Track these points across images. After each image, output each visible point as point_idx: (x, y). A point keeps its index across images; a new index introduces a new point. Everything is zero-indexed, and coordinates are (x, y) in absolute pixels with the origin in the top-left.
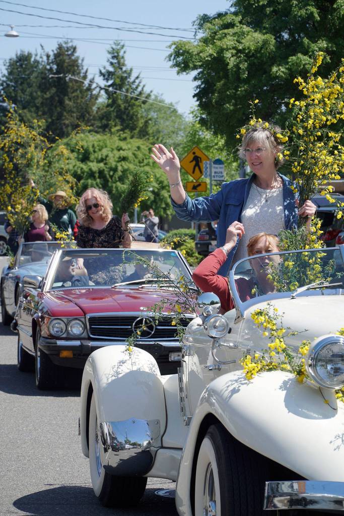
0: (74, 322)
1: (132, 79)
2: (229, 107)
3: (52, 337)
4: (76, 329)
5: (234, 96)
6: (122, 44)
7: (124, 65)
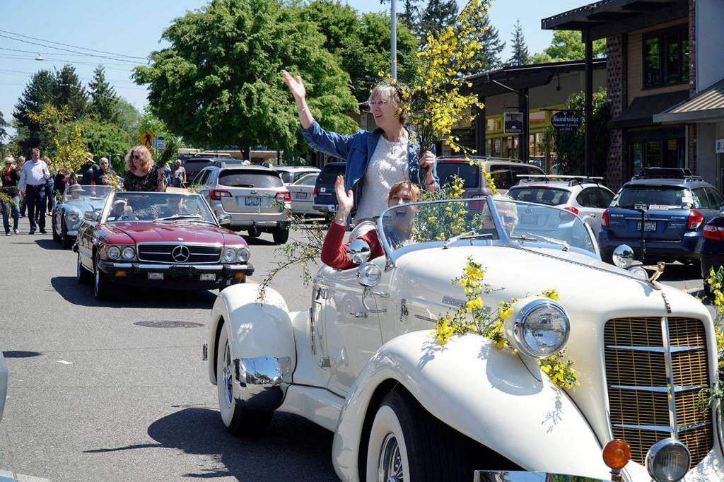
0: (127, 249)
1: (108, 88)
2: (169, 106)
3: (109, 260)
4: (129, 255)
5: (172, 99)
6: (103, 66)
7: (104, 80)
